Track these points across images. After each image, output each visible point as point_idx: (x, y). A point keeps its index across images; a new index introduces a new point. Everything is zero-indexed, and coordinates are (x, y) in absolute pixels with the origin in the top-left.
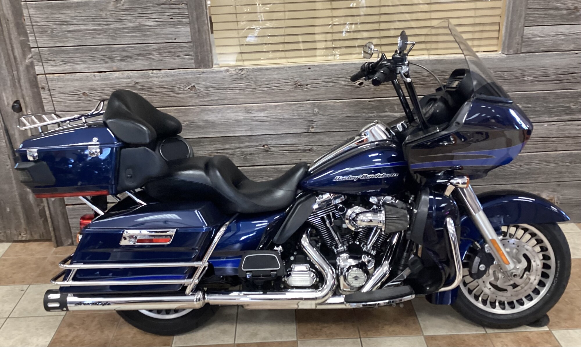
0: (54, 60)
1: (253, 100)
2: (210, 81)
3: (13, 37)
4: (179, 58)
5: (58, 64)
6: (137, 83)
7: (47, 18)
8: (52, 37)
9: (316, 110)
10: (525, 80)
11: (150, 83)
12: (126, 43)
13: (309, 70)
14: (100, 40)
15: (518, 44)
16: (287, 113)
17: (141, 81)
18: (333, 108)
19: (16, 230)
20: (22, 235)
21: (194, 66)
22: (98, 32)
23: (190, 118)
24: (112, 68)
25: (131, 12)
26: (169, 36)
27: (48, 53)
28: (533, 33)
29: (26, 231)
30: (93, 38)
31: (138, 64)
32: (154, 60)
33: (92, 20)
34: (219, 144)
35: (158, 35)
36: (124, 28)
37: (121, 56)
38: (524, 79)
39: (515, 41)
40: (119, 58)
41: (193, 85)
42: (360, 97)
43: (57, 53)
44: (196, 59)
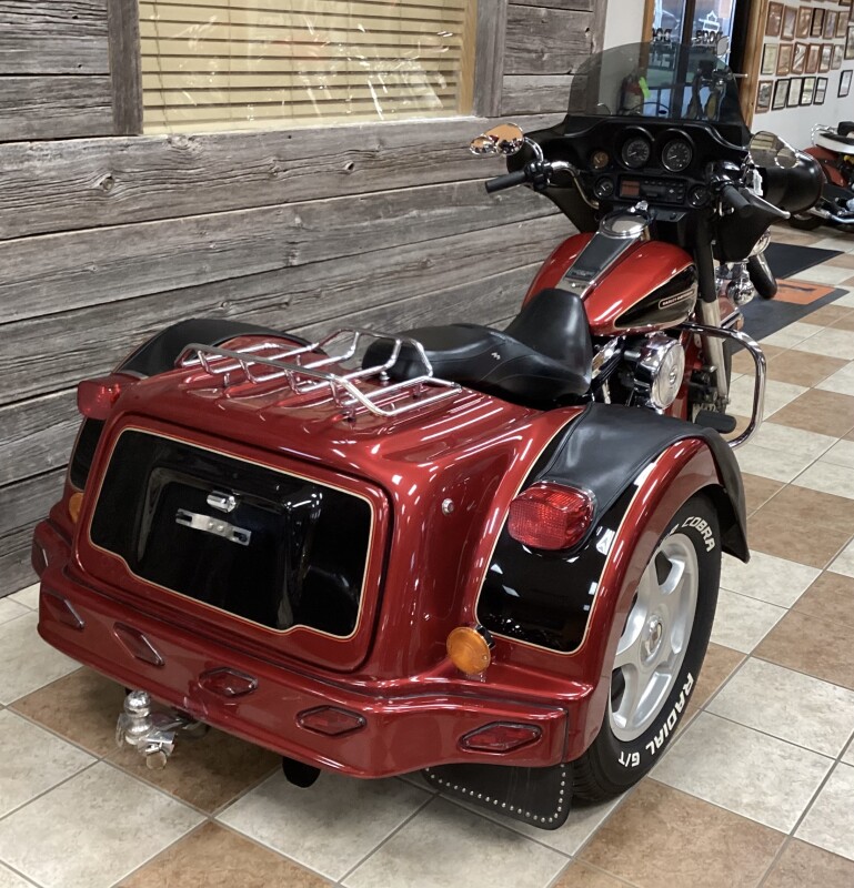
9: (298, 220)
11: (27, 174)
13: (290, 140)
15: (499, 102)
16: (259, 230)
17: (8, 167)
18: (319, 214)
21: (112, 130)
23: (101, 255)
28: (510, 85)
41: (109, 175)
44: (117, 116)
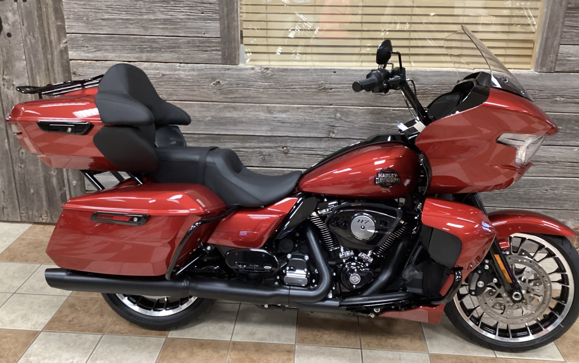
0: (87, 47)
1: (276, 101)
2: (235, 78)
3: (50, 22)
4: (207, 53)
5: (91, 51)
6: (164, 75)
7: (85, 5)
8: (87, 23)
9: (338, 115)
10: (557, 101)
11: (177, 76)
12: (157, 34)
13: (335, 74)
14: (132, 29)
15: (552, 63)
16: (309, 116)
17: (168, 73)
18: (355, 114)
19: (38, 212)
20: (43, 217)
21: (220, 62)
22: (131, 22)
23: (213, 114)
24: (141, 57)
25: (164, 4)
26: (199, 30)
27: (83, 39)
28: (569, 51)
29: (47, 213)
30: (126, 27)
31: (167, 56)
32: (182, 53)
33: (126, 10)
34: (240, 142)
35: (188, 28)
36: (156, 20)
37: (151, 47)
38: (556, 99)
39: (549, 59)
40: (149, 49)
41: (218, 81)
42: (384, 105)
43: (90, 40)
44: (223, 55)
